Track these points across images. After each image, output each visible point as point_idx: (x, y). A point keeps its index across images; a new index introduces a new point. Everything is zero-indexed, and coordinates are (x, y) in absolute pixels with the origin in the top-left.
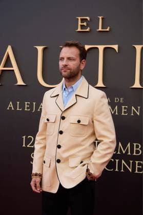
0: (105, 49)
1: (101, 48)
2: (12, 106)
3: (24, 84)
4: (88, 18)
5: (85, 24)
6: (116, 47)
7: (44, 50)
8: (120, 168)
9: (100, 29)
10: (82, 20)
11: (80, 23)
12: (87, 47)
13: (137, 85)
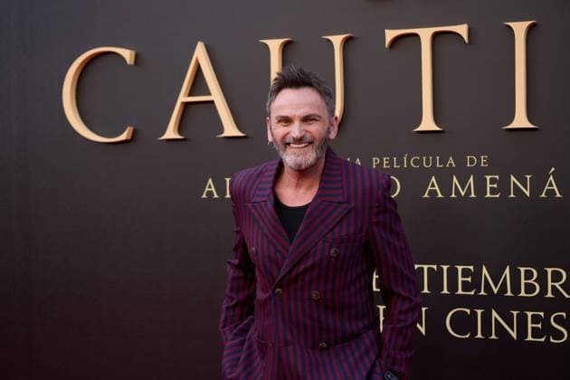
0: (436, 36)
1: (426, 34)
2: (213, 189)
3: (240, 134)
6: (462, 30)
7: (285, 46)
8: (486, 331)
12: (390, 35)
13: (521, 120)
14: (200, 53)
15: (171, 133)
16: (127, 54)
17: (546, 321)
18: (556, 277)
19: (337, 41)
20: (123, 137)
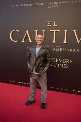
0: (56, 31)
1: (55, 31)
2: (28, 48)
4: (51, 22)
5: (50, 24)
6: (59, 31)
7: (38, 31)
8: (59, 66)
9: (54, 25)
10: (49, 22)
11: (48, 23)
12: (50, 31)
13: (65, 42)
14: (27, 31)
15: (23, 41)
16: (18, 31)
17: (66, 66)
18: (68, 61)
19: (44, 31)
20: (17, 41)
